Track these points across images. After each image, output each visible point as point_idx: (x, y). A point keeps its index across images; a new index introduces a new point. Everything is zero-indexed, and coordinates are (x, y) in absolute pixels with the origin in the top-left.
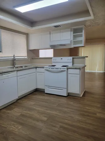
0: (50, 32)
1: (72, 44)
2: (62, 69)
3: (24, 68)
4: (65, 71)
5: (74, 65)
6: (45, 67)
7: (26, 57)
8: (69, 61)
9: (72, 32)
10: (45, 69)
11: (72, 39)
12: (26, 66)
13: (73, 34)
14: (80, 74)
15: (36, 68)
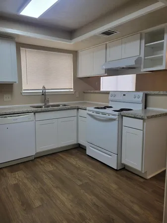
0: (106, 44)
1: (142, 66)
2: (111, 117)
3: (61, 107)
4: (114, 120)
5: (147, 108)
6: (88, 108)
7: (72, 90)
8: (137, 99)
9: (143, 42)
10: (87, 111)
11: (142, 55)
12: (65, 105)
13: (145, 44)
14: (143, 130)
15: (78, 109)
